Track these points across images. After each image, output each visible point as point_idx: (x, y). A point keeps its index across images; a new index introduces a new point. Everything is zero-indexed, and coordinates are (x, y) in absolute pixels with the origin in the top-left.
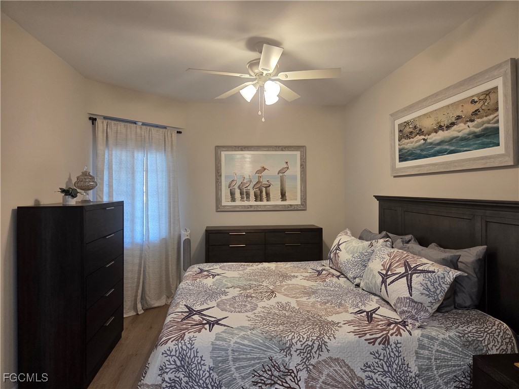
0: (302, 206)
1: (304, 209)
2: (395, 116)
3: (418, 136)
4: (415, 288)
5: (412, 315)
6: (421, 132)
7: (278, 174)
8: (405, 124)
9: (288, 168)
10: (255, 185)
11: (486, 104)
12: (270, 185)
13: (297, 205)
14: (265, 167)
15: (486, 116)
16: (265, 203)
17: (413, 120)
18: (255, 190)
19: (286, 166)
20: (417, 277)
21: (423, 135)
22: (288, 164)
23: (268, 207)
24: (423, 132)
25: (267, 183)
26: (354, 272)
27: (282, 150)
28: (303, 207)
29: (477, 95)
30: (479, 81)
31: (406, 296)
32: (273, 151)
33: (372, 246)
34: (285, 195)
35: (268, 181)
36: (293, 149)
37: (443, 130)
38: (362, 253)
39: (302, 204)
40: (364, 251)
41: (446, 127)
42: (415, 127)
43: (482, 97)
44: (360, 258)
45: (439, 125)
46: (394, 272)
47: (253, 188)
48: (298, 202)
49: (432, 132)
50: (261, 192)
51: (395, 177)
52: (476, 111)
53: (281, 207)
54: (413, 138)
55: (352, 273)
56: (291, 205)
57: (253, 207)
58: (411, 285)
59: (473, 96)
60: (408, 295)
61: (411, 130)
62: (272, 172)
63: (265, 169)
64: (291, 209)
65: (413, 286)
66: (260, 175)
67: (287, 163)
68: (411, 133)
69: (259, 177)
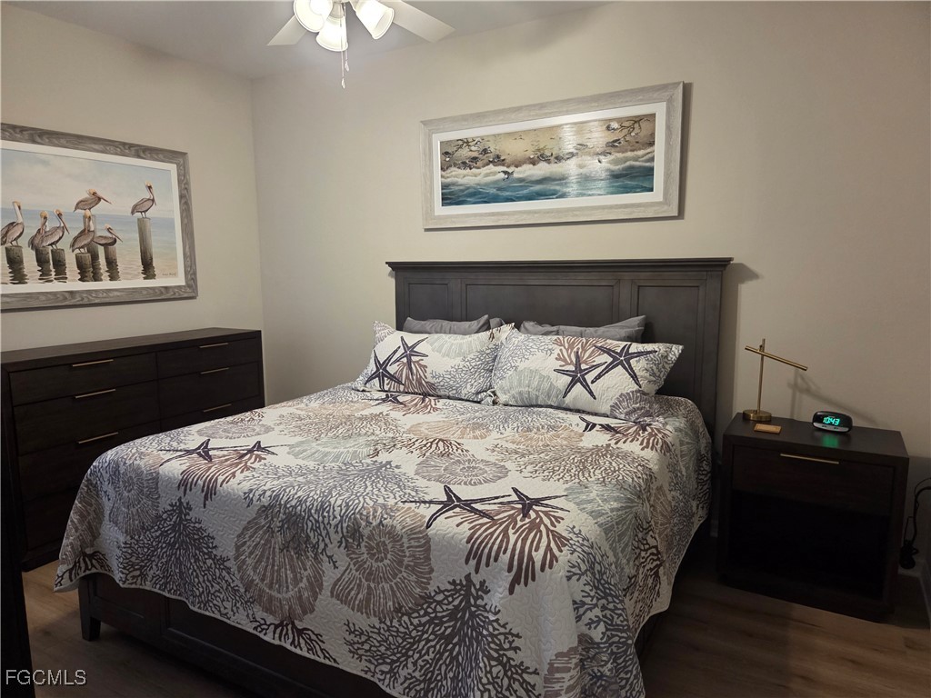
0: (188, 290)
1: (191, 295)
2: (431, 125)
3: (491, 165)
4: (642, 377)
5: (647, 411)
6: (498, 160)
7: (133, 213)
8: (461, 143)
9: (153, 200)
10: (76, 239)
11: (633, 134)
12: (115, 241)
13: (179, 287)
14: (100, 194)
15: (633, 151)
16: (105, 284)
17: (479, 139)
18: (77, 251)
19: (148, 195)
20: (638, 361)
21: (503, 165)
22: (154, 189)
23: (118, 294)
24: (504, 160)
25: (110, 235)
26: (476, 384)
27: (139, 157)
28: (189, 292)
29: (618, 120)
30: (627, 102)
31: (634, 389)
32: (116, 154)
33: (493, 337)
34: (151, 263)
35: (109, 230)
36: (161, 156)
37: (548, 161)
38: (481, 352)
39: (188, 286)
40: (484, 349)
41: (556, 158)
42: (485, 151)
43: (627, 124)
44: (480, 360)
45: (539, 154)
46: (595, 364)
47: (73, 245)
48: (180, 280)
49: (524, 163)
50: (95, 257)
51: (427, 230)
52: (615, 141)
53: (145, 292)
54: (479, 168)
55: (472, 385)
56: (166, 288)
57: (77, 295)
58: (635, 374)
59: (611, 120)
60: (636, 387)
61: (475, 154)
62: (116, 207)
63: (100, 199)
64: (168, 296)
65: (637, 374)
66: (88, 213)
67: (150, 187)
68: (474, 159)
69: (85, 217)
